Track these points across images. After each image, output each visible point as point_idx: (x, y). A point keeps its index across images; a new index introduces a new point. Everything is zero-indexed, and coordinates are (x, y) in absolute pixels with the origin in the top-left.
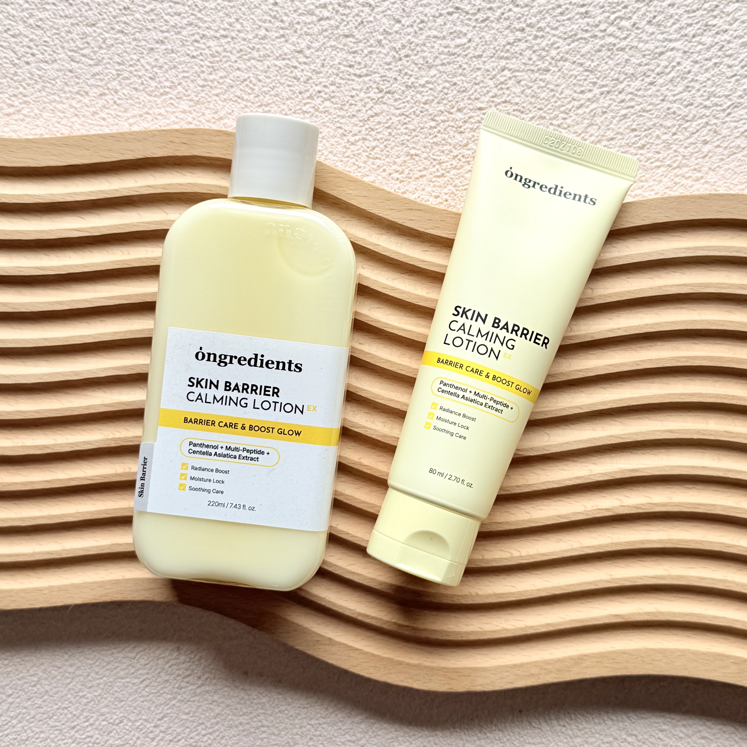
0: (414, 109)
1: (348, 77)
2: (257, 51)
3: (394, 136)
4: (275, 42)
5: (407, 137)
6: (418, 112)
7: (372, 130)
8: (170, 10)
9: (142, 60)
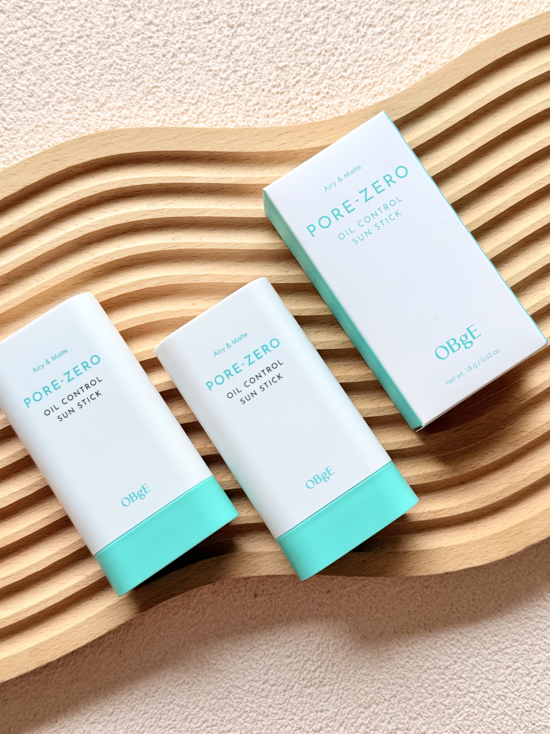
0: (268, 30)
1: (199, 27)
2: (113, 38)
3: (259, 59)
4: (126, 25)
5: (270, 55)
6: (272, 31)
7: (238, 61)
8: (25, 36)
9: (16, 85)
